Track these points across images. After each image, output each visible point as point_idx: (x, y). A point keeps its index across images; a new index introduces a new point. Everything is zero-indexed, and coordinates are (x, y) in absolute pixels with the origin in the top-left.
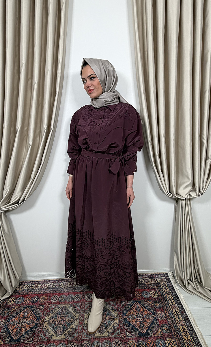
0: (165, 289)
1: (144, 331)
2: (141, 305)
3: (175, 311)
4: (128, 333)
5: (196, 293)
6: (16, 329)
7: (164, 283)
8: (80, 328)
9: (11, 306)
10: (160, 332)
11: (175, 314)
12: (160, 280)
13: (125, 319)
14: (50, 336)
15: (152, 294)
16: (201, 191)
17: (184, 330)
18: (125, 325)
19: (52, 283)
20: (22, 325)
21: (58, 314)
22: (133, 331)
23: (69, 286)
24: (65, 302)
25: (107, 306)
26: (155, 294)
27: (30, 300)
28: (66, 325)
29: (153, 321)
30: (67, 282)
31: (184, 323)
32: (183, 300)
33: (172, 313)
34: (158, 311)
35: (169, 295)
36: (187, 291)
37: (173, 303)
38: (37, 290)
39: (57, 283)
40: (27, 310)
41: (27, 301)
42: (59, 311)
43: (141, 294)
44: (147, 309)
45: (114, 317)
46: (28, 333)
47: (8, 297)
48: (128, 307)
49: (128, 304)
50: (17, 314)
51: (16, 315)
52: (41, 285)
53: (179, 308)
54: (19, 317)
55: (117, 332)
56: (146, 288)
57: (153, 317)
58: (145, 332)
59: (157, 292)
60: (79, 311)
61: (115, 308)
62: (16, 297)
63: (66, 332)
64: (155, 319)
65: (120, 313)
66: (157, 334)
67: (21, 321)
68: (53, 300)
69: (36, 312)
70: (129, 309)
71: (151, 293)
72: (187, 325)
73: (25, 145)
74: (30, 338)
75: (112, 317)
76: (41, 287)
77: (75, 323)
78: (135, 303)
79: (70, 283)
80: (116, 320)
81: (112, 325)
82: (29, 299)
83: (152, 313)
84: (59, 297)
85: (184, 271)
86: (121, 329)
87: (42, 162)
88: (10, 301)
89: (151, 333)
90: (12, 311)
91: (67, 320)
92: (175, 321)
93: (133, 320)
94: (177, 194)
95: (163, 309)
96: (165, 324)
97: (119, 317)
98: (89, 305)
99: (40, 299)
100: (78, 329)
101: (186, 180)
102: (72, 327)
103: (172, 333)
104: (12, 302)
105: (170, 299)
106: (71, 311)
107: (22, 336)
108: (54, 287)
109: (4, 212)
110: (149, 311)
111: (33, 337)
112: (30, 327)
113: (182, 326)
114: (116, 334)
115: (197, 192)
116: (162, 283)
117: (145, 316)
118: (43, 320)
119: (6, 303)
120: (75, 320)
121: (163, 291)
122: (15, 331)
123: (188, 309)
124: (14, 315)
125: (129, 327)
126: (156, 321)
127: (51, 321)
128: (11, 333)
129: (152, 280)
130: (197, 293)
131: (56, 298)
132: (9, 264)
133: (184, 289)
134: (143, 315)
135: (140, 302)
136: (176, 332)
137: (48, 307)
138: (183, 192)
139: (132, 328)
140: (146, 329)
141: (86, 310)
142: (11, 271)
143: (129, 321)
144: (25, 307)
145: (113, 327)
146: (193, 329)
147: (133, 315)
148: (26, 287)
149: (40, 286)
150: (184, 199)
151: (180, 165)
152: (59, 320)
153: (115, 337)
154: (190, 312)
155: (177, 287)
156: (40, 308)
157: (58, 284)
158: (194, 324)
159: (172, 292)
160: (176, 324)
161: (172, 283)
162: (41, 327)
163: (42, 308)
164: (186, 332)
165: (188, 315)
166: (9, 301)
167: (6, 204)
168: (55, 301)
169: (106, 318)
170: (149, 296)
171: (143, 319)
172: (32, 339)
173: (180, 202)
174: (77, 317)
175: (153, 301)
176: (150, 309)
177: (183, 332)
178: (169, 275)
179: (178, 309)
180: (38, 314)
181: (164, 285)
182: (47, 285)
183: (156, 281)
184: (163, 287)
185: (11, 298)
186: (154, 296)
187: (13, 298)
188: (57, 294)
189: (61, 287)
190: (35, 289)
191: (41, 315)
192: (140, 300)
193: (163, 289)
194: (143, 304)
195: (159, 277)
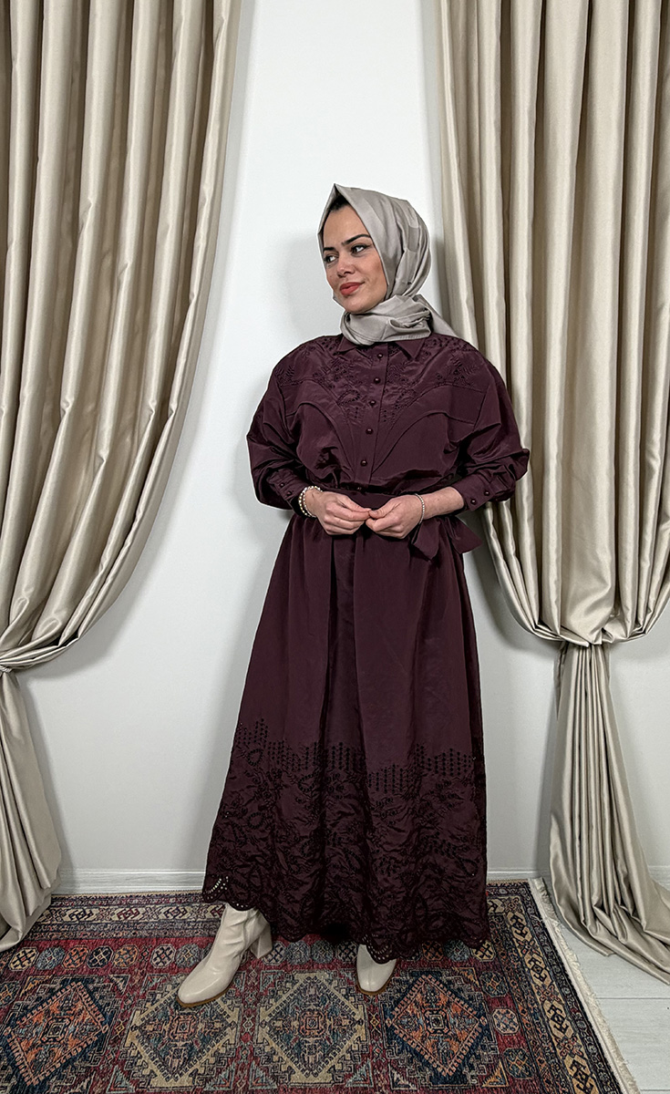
0: (521, 934)
1: (450, 1069)
2: (441, 985)
3: (551, 1008)
4: (396, 1076)
5: (619, 949)
6: (35, 1050)
7: (517, 913)
8: (243, 1054)
9: (22, 976)
10: (502, 1074)
11: (550, 1016)
12: (503, 905)
13: (390, 1030)
14: (143, 1076)
16: (641, 620)
17: (579, 1069)
18: (389, 1047)
19: (156, 904)
20: (54, 1039)
21: (172, 1006)
22: (412, 1068)
23: (209, 916)
25: (331, 984)
27: (84, 958)
28: (196, 1042)
29: (478, 1037)
31: (579, 1046)
32: (578, 972)
33: (541, 1013)
34: (494, 1006)
35: (531, 954)
36: (590, 944)
37: (543, 981)
38: (106, 926)
39: (172, 905)
40: (74, 990)
41: (72, 962)
43: (440, 950)
44: (461, 998)
45: (353, 1023)
46: (73, 1066)
47: (14, 947)
48: (399, 991)
49: (397, 981)
50: (40, 1001)
51: (36, 1007)
52: (121, 910)
53: (565, 997)
54: (48, 1012)
55: (363, 1069)
57: (480, 1026)
58: (451, 1074)
59: (493, 943)
60: (242, 996)
62: (37, 947)
63: (195, 1067)
64: (486, 1031)
65: (372, 1009)
66: (492, 1080)
67: (54, 1024)
68: (158, 959)
70: (403, 996)
72: (588, 1054)
73: (86, 461)
74: (79, 1081)
75: (348, 1020)
76: (119, 915)
77: (228, 1037)
78: (423, 977)
80: (361, 1031)
81: (346, 1047)
82: (81, 954)
83: (475, 1013)
84: (178, 952)
85: (581, 878)
86: (374, 1060)
87: (139, 516)
88: (19, 959)
89: (472, 1077)
90: (23, 991)
91: (201, 1026)
92: (551, 1041)
93: (413, 1034)
94: (564, 628)
95: (512, 999)
96: (516, 1047)
97: (370, 1019)
98: (272, 980)
99: (117, 956)
100: (236, 1057)
101: (595, 583)
102: (215, 1048)
103: (540, 1078)
104: (26, 963)
105: (536, 968)
107: (53, 1075)
108: (162, 916)
109: (9, 670)
110: (466, 1006)
111: (88, 1079)
112: (82, 1047)
113: (572, 1055)
114: (357, 1076)
115: (629, 625)
116: (510, 915)
117: (452, 1021)
118: (124, 1024)
119: (7, 967)
120: (225, 1028)
121: (513, 942)
122: (31, 1057)
123: (591, 1001)
124: (31, 1004)
125: (402, 1056)
126: (489, 1037)
127: (149, 1028)
128: (18, 1064)
130: (622, 948)
131: (168, 952)
132: (19, 838)
133: (581, 936)
134: (446, 1016)
135: (437, 975)
136: (552, 1074)
137: (141, 981)
138: (585, 624)
139: (412, 1059)
140: (455, 1064)
141: (261, 995)
142: (26, 861)
143: (401, 1036)
144: (66, 980)
145: (348, 1052)
146: (609, 1067)
147: (415, 1016)
148: (70, 916)
149: (116, 912)
150: (587, 645)
151: (575, 538)
152: (176, 1025)
153: (355, 1086)
154: (600, 1011)
155: (557, 929)
156: (116, 984)
157: (174, 908)
158: (612, 1051)
159: (541, 944)
160: (554, 1049)
161: (543, 916)
162: (116, 1048)
163: (121, 985)
164: (584, 1077)
165: (591, 1019)
166: (16, 958)
167: (17, 646)
168: (164, 963)
169: (328, 1022)
170: (466, 957)
171: (446, 1030)
172: (86, 1083)
173: (573, 655)
174: (234, 1016)
175: (478, 974)
176: (471, 999)
177: (576, 1075)
178: (532, 889)
179: (560, 1002)
180: (108, 1005)
181: (517, 921)
182: (139, 909)
183: (492, 909)
184: (514, 929)
185: (21, 949)
186: (485, 957)
187: (27, 951)
188: (172, 940)
189: (185, 917)
190: (99, 921)
191: (117, 1008)
192: (436, 969)
193: (512, 933)
194: (447, 981)
195: (501, 895)
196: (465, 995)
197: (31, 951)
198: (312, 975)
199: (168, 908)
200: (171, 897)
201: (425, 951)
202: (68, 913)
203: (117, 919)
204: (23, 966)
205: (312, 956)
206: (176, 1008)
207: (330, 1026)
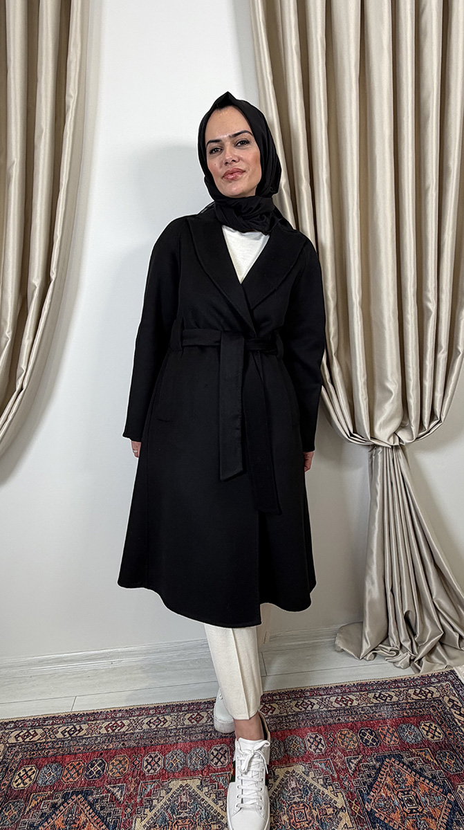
2: (405, 767)
7: (452, 697)
9: (25, 795)
12: (438, 691)
13: (371, 813)
15: (427, 732)
19: (138, 716)
21: (169, 811)
23: (187, 722)
24: (186, 773)
25: (308, 775)
26: (436, 730)
27: (81, 771)
29: (450, 813)
30: (180, 711)
34: (456, 782)
38: (96, 740)
39: (152, 715)
40: (75, 803)
41: (72, 778)
42: (169, 800)
43: (395, 734)
45: (337, 811)
48: (369, 776)
49: (366, 767)
50: (45, 817)
51: (41, 824)
52: (108, 723)
56: (405, 714)
57: (449, 802)
59: (438, 724)
61: (333, 779)
62: (36, 765)
64: (456, 807)
65: (350, 796)
68: (149, 766)
69: (102, 808)
70: (375, 780)
71: (423, 728)
75: (331, 809)
76: (106, 728)
78: (387, 760)
79: (190, 715)
80: (346, 818)
82: (78, 767)
83: (441, 790)
84: (165, 759)
88: (21, 778)
90: (27, 809)
91: (199, 829)
93: (393, 815)
97: (351, 806)
99: (111, 767)
104: (27, 781)
106: (206, 799)
108: (145, 727)
110: (432, 784)
116: (448, 699)
117: (423, 799)
119: (10, 786)
121: (455, 721)
124: (37, 820)
129: (418, 692)
131: (156, 759)
134: (416, 795)
135: (399, 758)
137: (136, 789)
143: (382, 819)
144: (67, 794)
147: (390, 798)
148: (63, 733)
149: (104, 725)
156: (113, 794)
157: (155, 718)
163: (118, 794)
166: (17, 777)
168: (155, 770)
169: (315, 813)
170: (420, 739)
171: (420, 809)
175: (434, 753)
176: (434, 777)
178: (458, 674)
180: (109, 814)
181: (454, 704)
182: (124, 722)
183: (430, 695)
184: (453, 711)
185: (21, 768)
186: (435, 738)
187: (27, 769)
188: (159, 747)
189: (166, 725)
190: (89, 736)
191: (118, 818)
192: (397, 752)
193: (452, 714)
194: (410, 762)
195: (433, 683)
196: (428, 774)
197: (31, 769)
198: (290, 769)
199: (149, 719)
200: (150, 709)
201: (382, 736)
202: (60, 730)
203: (105, 732)
204: (24, 785)
205: (286, 751)
206: (173, 813)
207: (317, 816)
